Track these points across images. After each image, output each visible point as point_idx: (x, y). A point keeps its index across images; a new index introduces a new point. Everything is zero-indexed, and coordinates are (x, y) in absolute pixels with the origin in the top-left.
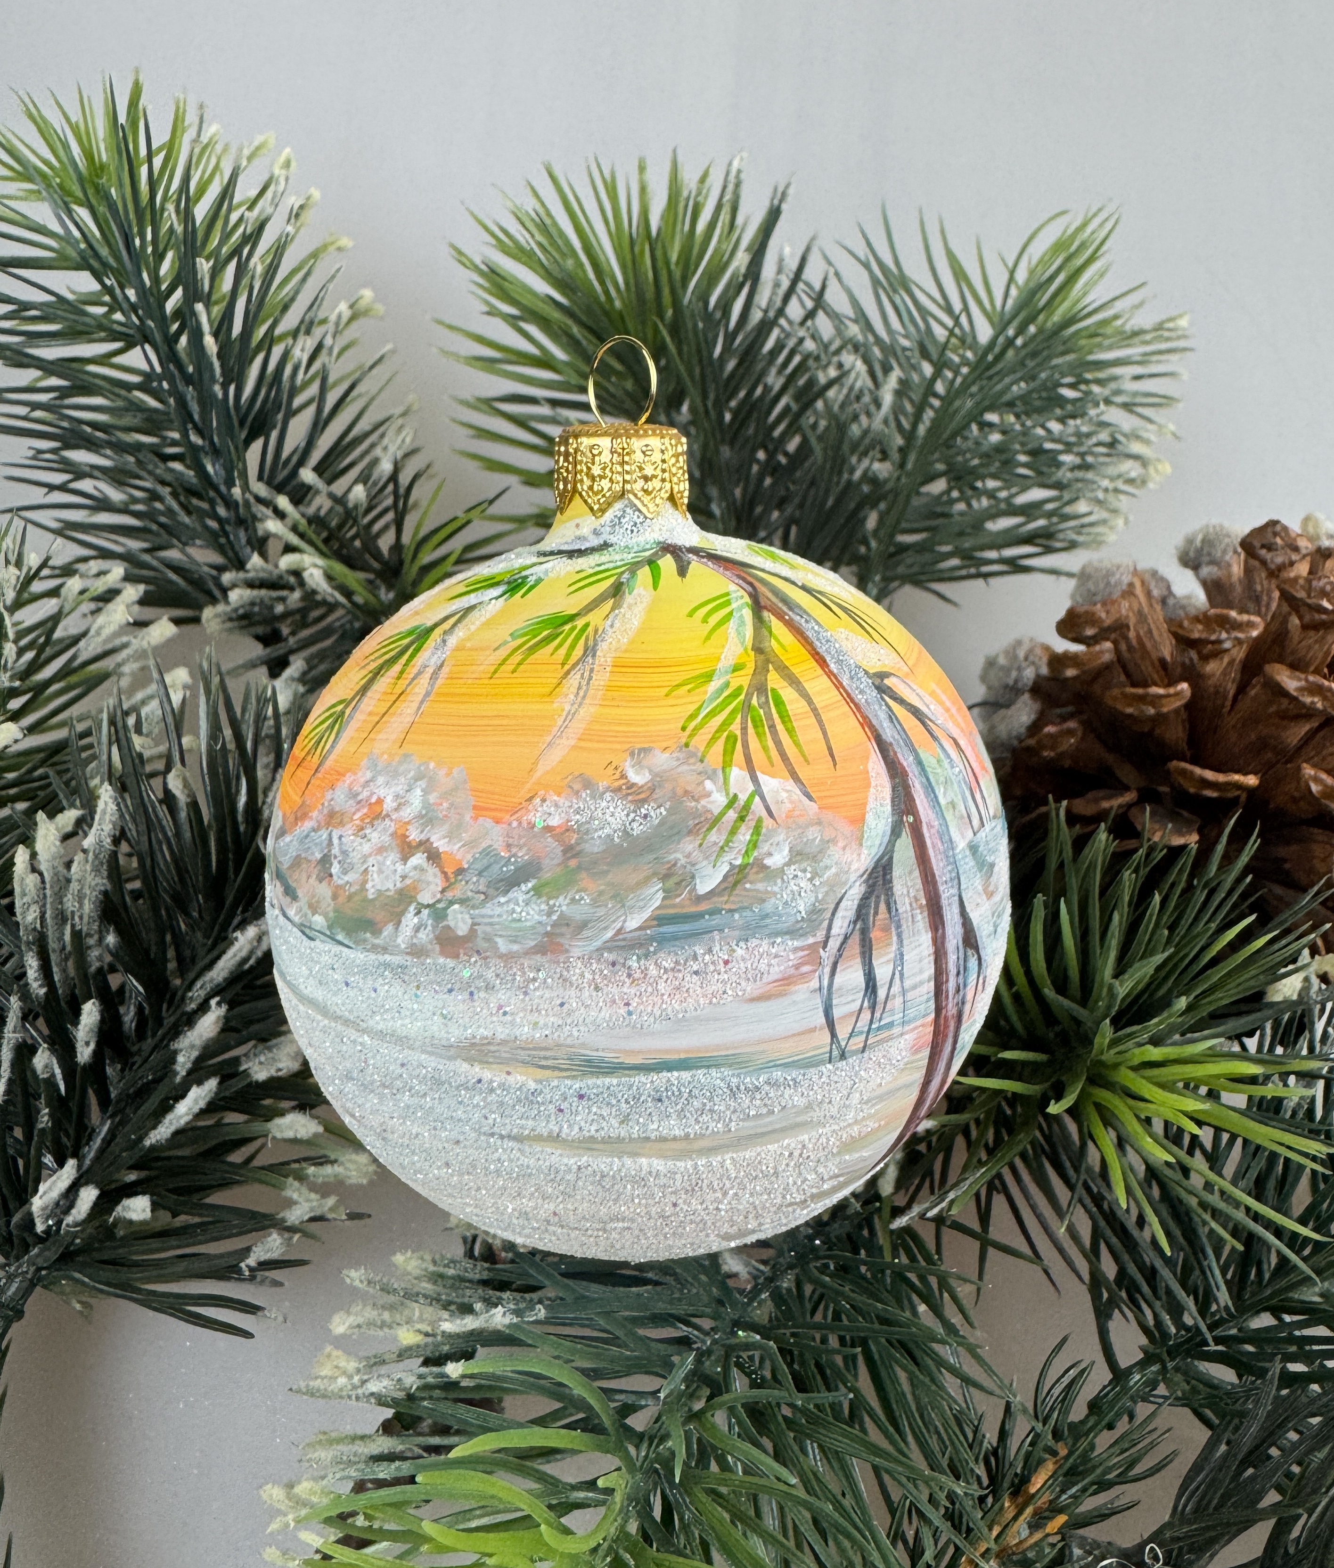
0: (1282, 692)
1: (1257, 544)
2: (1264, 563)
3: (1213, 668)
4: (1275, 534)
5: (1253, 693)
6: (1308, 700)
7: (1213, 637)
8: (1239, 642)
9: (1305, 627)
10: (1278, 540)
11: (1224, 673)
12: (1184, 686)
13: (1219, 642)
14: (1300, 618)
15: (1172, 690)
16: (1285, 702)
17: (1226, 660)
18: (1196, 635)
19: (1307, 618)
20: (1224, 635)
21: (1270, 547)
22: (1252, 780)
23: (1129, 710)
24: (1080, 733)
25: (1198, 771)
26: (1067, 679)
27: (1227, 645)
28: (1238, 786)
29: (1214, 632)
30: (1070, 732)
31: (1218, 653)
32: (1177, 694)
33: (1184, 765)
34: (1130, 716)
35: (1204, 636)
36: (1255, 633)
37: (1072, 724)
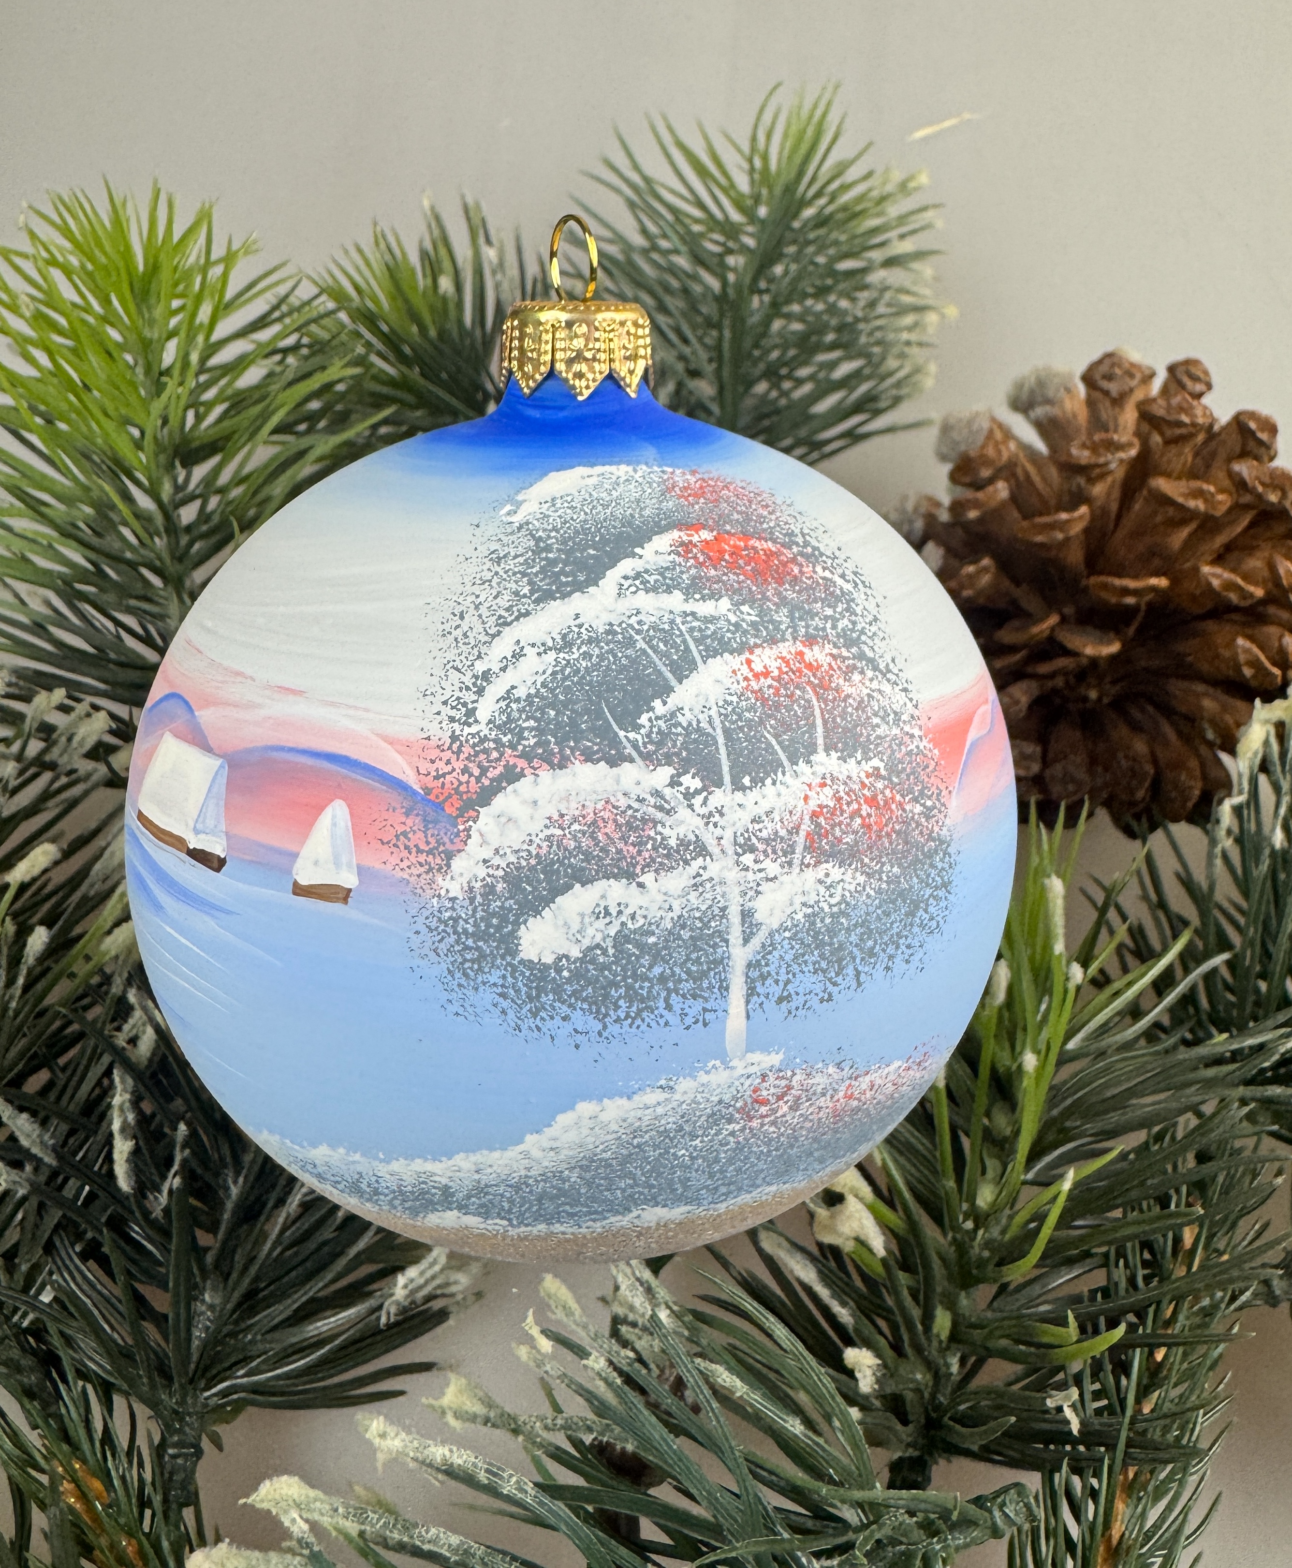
0: (1166, 501)
1: (1097, 377)
2: (1106, 393)
3: (1098, 490)
4: (1113, 365)
5: (1137, 507)
6: (1192, 504)
7: (1102, 460)
8: (1121, 461)
9: (1168, 442)
10: (1118, 371)
11: (1109, 494)
12: (1084, 510)
13: (1106, 464)
14: (1162, 434)
15: (1076, 514)
16: (1171, 511)
17: (1109, 479)
18: (1084, 462)
19: (1169, 433)
20: (1110, 457)
21: (1109, 377)
22: (1162, 582)
23: (1039, 539)
24: (993, 570)
25: (1118, 582)
26: (972, 522)
27: (1113, 466)
28: (1154, 589)
29: (1099, 455)
30: (985, 570)
31: (1102, 476)
32: (1081, 517)
33: (1103, 579)
34: (1042, 545)
35: (1093, 460)
36: (1133, 452)
37: (986, 562)
